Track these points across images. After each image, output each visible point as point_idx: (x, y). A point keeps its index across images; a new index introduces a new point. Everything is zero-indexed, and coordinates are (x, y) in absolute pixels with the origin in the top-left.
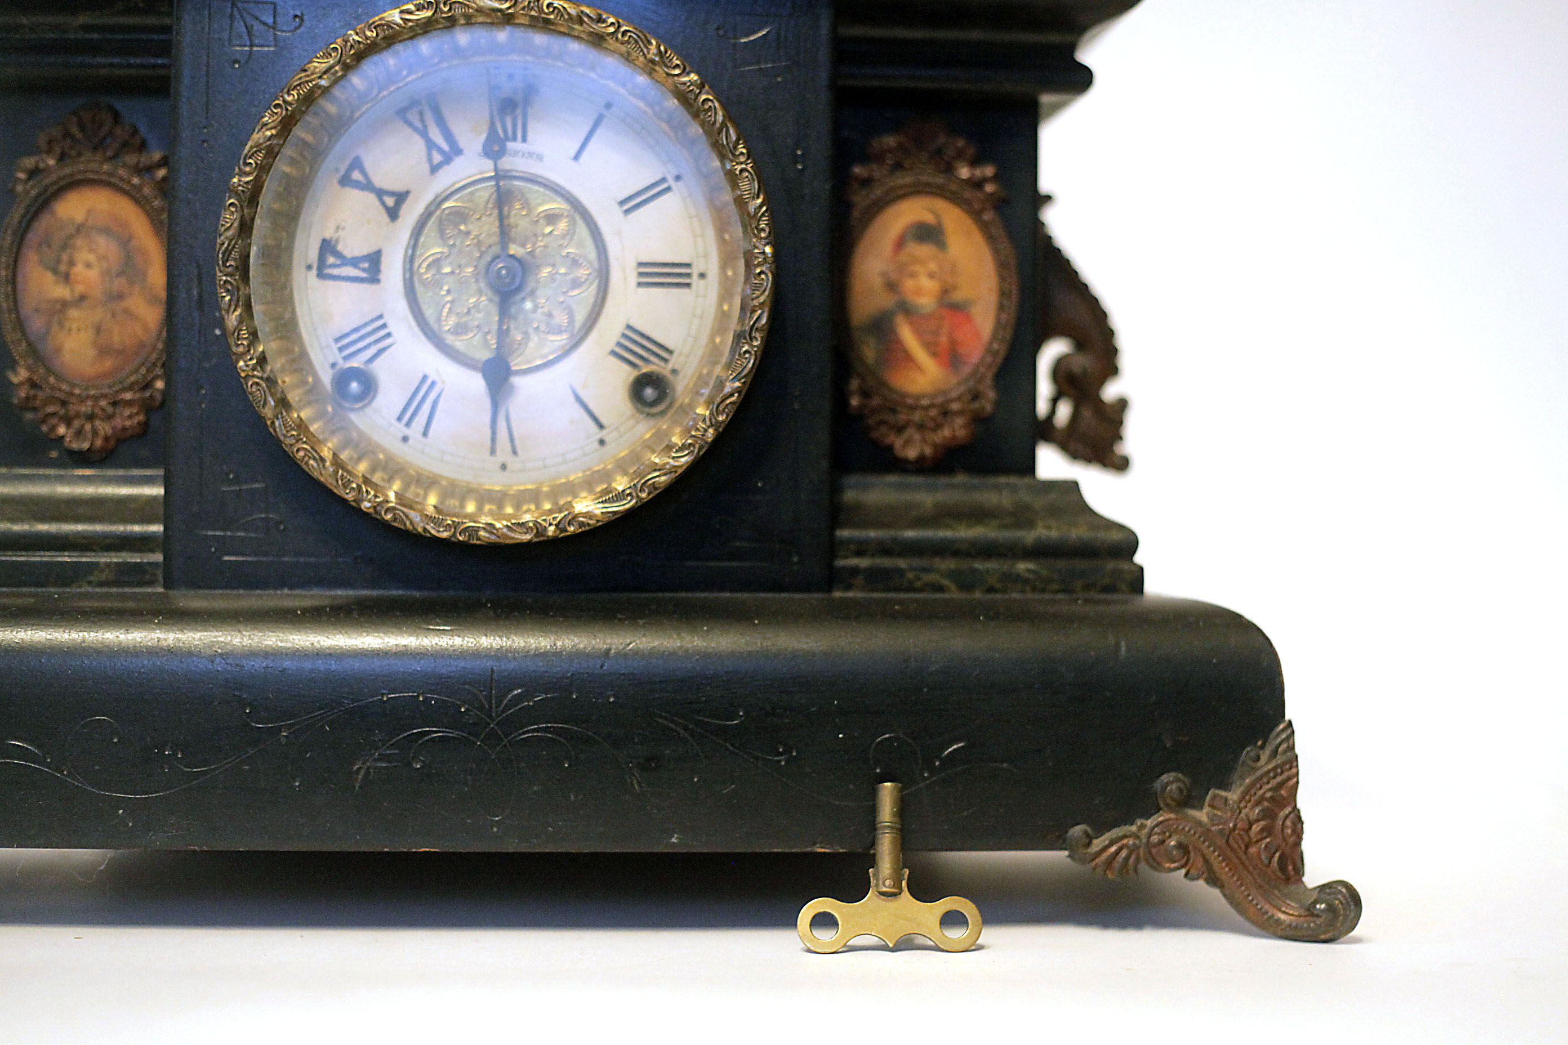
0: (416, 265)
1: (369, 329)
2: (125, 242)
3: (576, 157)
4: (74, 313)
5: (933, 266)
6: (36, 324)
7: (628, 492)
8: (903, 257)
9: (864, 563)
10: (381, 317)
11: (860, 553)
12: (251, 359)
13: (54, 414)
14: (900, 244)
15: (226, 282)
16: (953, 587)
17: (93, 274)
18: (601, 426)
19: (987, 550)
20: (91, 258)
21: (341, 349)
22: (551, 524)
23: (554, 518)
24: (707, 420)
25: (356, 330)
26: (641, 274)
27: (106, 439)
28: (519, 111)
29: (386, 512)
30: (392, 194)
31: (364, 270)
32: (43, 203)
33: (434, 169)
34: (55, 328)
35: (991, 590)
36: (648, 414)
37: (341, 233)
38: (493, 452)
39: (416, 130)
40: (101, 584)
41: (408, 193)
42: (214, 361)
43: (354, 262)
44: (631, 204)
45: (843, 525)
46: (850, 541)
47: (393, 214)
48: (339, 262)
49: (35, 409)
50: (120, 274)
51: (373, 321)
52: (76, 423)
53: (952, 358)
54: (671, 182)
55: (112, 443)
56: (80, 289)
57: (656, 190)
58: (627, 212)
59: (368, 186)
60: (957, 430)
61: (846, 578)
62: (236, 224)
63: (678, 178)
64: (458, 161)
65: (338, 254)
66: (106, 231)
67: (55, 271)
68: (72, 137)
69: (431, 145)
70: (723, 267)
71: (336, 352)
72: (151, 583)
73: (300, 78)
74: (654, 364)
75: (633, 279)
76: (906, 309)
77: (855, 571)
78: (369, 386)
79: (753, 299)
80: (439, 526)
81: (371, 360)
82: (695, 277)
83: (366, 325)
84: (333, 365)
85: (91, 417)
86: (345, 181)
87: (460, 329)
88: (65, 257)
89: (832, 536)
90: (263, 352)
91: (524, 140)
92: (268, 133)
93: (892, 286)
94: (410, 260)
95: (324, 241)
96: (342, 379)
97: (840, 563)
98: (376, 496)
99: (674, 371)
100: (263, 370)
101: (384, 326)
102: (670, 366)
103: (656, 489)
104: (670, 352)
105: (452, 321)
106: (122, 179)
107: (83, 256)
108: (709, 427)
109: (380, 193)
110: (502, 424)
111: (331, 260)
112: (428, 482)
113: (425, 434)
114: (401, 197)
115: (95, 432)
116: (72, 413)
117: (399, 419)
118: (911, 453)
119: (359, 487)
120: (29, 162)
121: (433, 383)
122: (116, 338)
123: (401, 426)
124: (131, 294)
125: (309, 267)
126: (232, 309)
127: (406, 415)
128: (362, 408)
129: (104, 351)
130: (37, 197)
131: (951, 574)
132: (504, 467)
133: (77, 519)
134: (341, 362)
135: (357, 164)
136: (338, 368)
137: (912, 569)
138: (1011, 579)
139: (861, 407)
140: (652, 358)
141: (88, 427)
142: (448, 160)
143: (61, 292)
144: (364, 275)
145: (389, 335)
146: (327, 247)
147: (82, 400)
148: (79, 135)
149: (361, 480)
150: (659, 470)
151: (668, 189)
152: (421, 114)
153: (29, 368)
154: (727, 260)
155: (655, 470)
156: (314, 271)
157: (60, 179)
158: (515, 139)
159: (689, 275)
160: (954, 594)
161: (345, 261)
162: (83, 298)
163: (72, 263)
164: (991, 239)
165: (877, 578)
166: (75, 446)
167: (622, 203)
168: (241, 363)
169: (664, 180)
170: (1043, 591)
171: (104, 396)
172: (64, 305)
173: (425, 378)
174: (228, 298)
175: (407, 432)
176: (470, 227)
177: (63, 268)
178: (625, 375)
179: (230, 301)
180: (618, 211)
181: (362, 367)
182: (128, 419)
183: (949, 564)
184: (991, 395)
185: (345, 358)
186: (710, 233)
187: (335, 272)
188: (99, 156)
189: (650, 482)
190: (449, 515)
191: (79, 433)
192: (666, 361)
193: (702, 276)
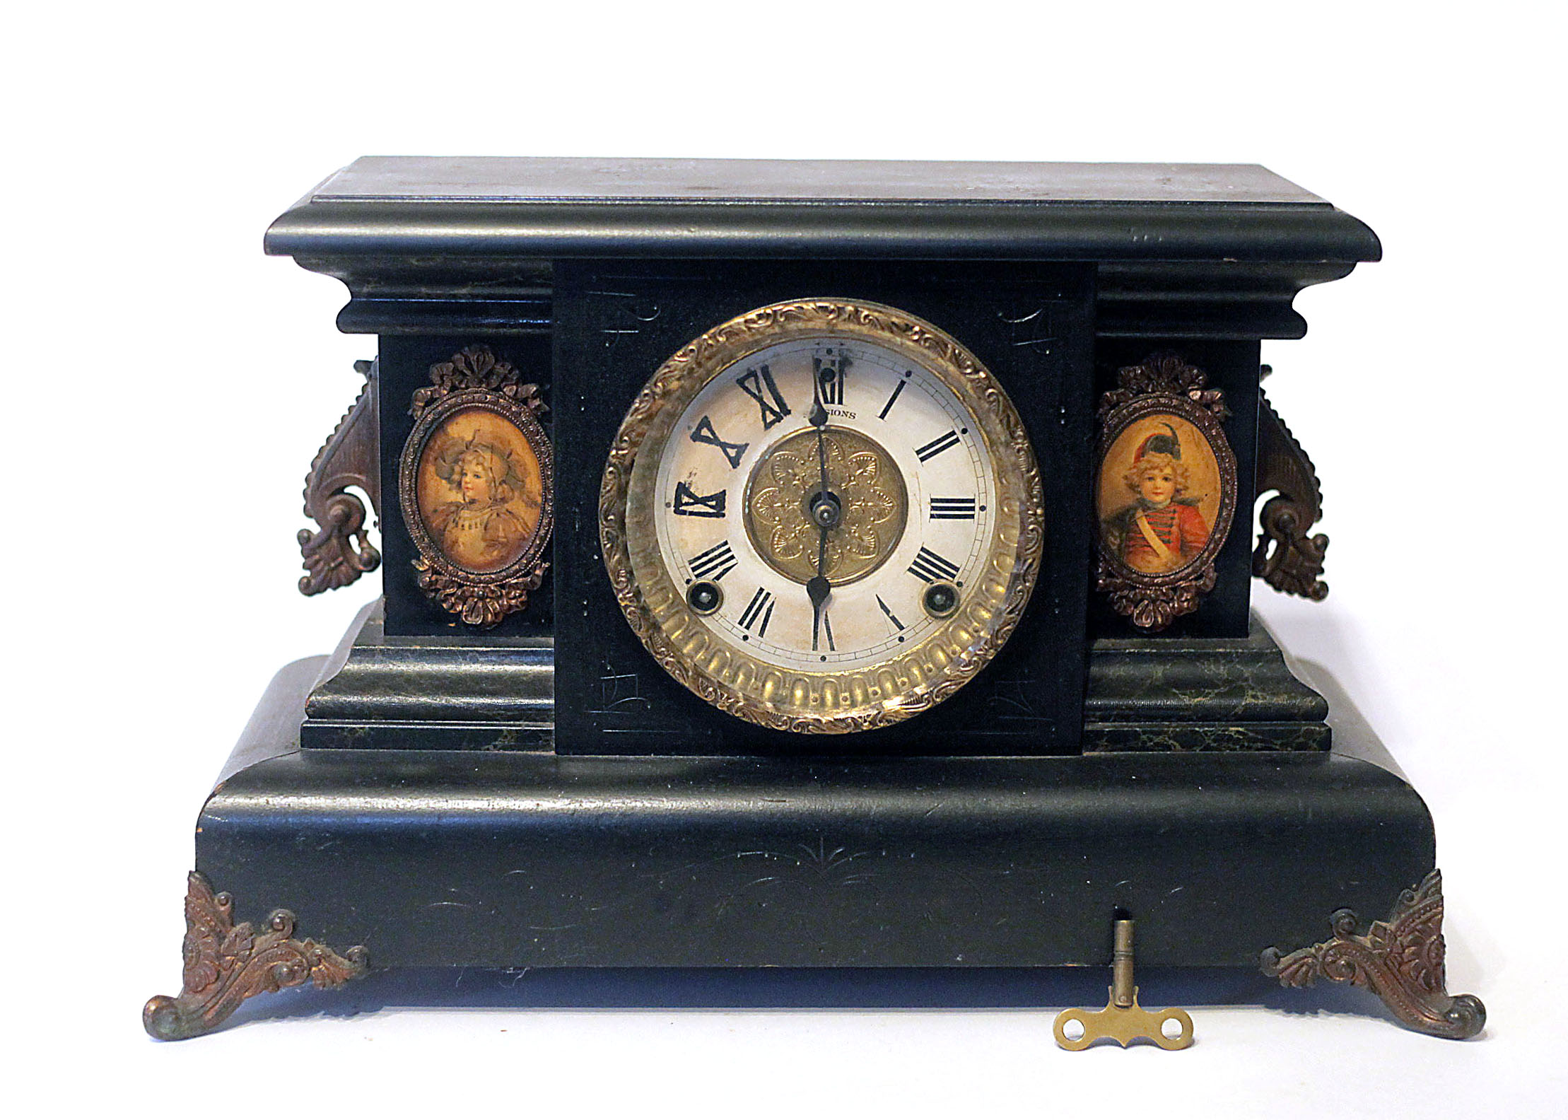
0: (753, 503)
1: (716, 553)
2: (507, 457)
3: (882, 417)
4: (465, 513)
5: (1168, 471)
6: (436, 522)
7: (926, 696)
8: (1143, 465)
9: (1107, 727)
10: (726, 543)
11: (1103, 719)
12: (628, 593)
13: (452, 595)
14: (1141, 453)
15: (607, 532)
16: (1178, 747)
17: (481, 482)
18: (902, 628)
19: (1206, 715)
20: (479, 469)
21: (694, 569)
22: (865, 721)
23: (868, 716)
24: (989, 642)
25: (706, 554)
26: (933, 508)
27: (496, 615)
28: (836, 380)
29: (736, 712)
30: (733, 447)
31: (711, 507)
32: (439, 426)
33: (768, 426)
34: (451, 525)
35: (1207, 748)
36: (936, 618)
37: (693, 479)
38: (815, 648)
39: (754, 396)
40: (504, 748)
41: (747, 445)
42: (593, 580)
43: (704, 501)
44: (926, 453)
45: (1091, 697)
46: (1098, 708)
47: (735, 463)
48: (692, 501)
49: (437, 591)
50: (504, 481)
51: (719, 547)
52: (470, 601)
53: (1182, 547)
54: (959, 435)
55: (501, 617)
56: (470, 494)
57: (947, 441)
58: (922, 459)
59: (714, 440)
60: (1184, 602)
61: (1093, 740)
62: (615, 488)
63: (964, 431)
64: (786, 419)
65: (691, 495)
66: (492, 449)
67: (449, 480)
68: (462, 373)
69: (765, 407)
70: (1000, 503)
71: (690, 571)
72: (544, 748)
73: (665, 373)
74: (942, 578)
75: (928, 512)
76: (1144, 505)
77: (1099, 734)
78: (716, 597)
79: (1026, 550)
80: (778, 721)
81: (718, 578)
82: (977, 509)
83: (713, 550)
84: (688, 581)
85: (482, 598)
86: (697, 437)
87: (788, 550)
88: (457, 469)
89: (1083, 704)
90: (638, 587)
91: (840, 402)
92: (640, 417)
93: (1133, 487)
94: (748, 499)
95: (680, 483)
96: (695, 592)
97: (1089, 727)
98: (728, 698)
99: (959, 584)
100: (639, 601)
101: (729, 550)
102: (956, 580)
103: (947, 695)
104: (957, 569)
105: (783, 544)
106: (503, 408)
107: (472, 468)
108: (990, 648)
109: (724, 446)
110: (822, 625)
111: (685, 499)
112: (765, 672)
113: (762, 633)
114: (741, 449)
115: (486, 608)
116: (467, 594)
117: (741, 623)
118: (1147, 623)
119: (715, 691)
120: (425, 392)
121: (768, 594)
122: (501, 534)
123: (742, 628)
124: (512, 499)
125: (668, 505)
126: (613, 553)
127: (747, 619)
128: (710, 614)
129: (492, 543)
130: (432, 422)
131: (1176, 737)
132: (823, 658)
133: (482, 693)
134: (694, 578)
135: (706, 423)
136: (691, 583)
137: (1144, 732)
138: (1223, 739)
139: (1106, 586)
140: (942, 574)
141: (480, 604)
142: (779, 419)
143: (456, 497)
144: (712, 511)
145: (732, 557)
146: (682, 489)
147: (476, 584)
148: (468, 372)
149: (717, 685)
150: (951, 681)
151: (957, 440)
152: (757, 383)
153: (431, 559)
154: (1002, 500)
155: (947, 681)
156: (673, 509)
157: (451, 407)
158: (833, 402)
159: (973, 509)
160: (1179, 750)
161: (698, 501)
162: (473, 502)
163: (463, 474)
164: (1217, 450)
165: (1117, 740)
166: (470, 621)
167: (918, 452)
168: (621, 596)
169: (953, 433)
170: (1249, 748)
171: (493, 581)
172: (459, 507)
173: (762, 590)
174: (608, 546)
175: (747, 632)
176: (797, 471)
177: (456, 477)
178: (922, 587)
179: (612, 546)
180: (917, 458)
181: (711, 582)
182: (514, 599)
183: (1174, 727)
184: (1213, 575)
185: (697, 576)
186: (990, 475)
187: (689, 508)
188: (484, 388)
189: (944, 690)
190: (785, 712)
191: (472, 610)
192: (953, 576)
193: (983, 508)
